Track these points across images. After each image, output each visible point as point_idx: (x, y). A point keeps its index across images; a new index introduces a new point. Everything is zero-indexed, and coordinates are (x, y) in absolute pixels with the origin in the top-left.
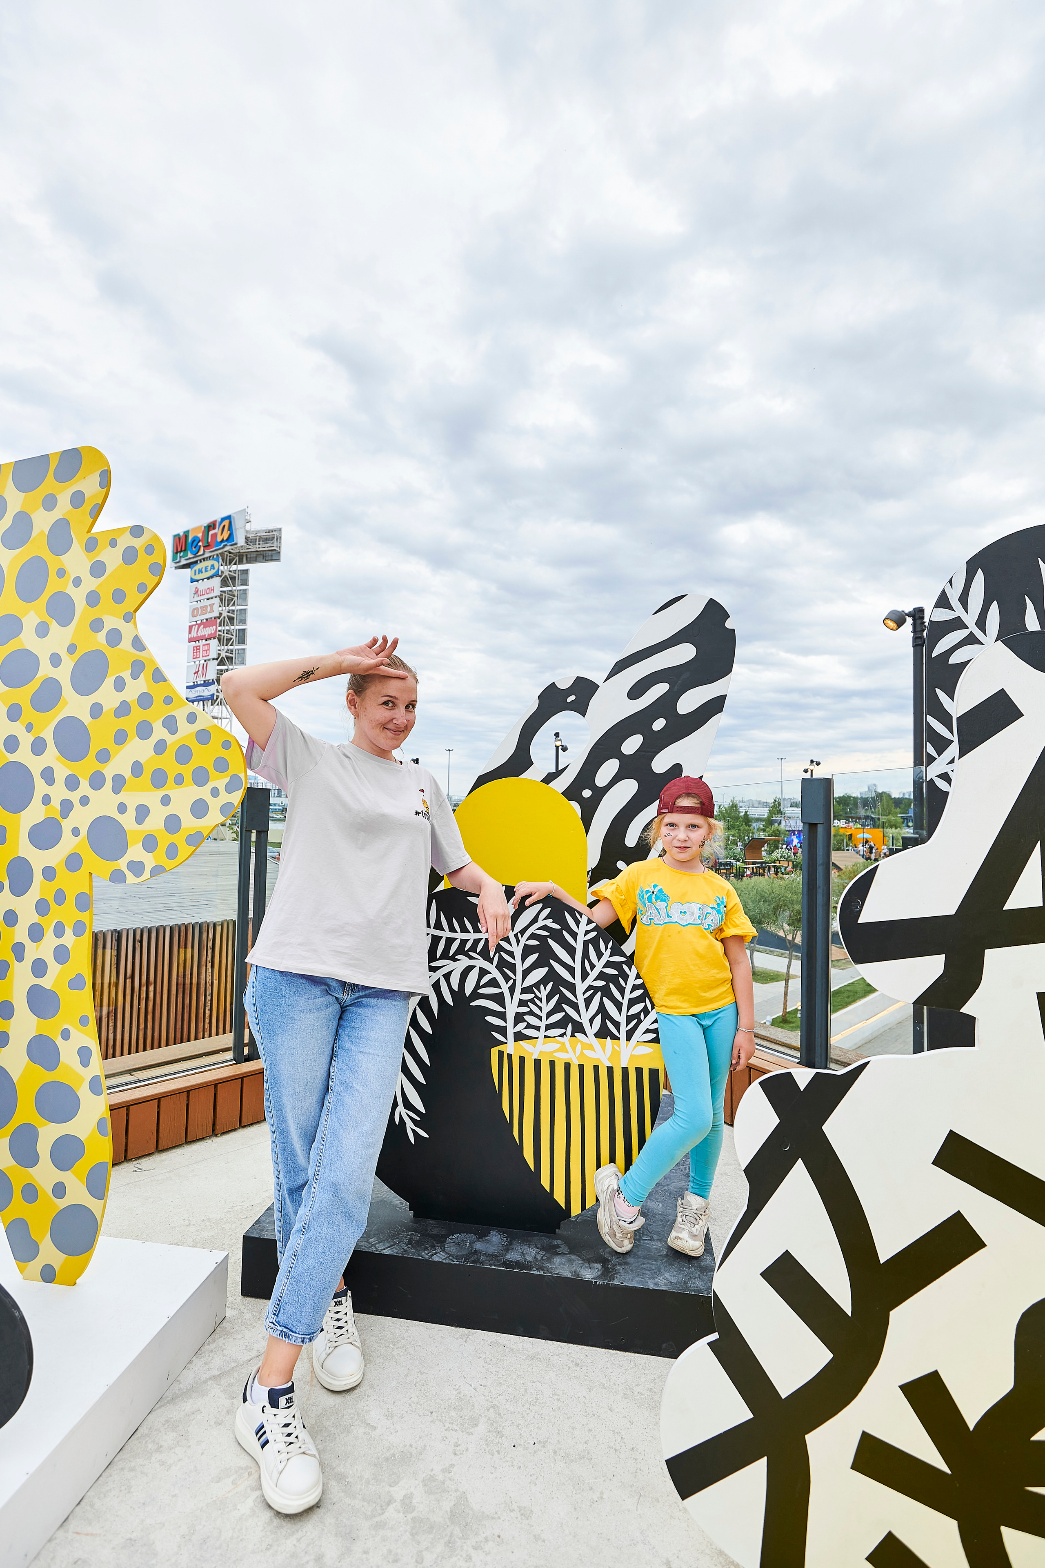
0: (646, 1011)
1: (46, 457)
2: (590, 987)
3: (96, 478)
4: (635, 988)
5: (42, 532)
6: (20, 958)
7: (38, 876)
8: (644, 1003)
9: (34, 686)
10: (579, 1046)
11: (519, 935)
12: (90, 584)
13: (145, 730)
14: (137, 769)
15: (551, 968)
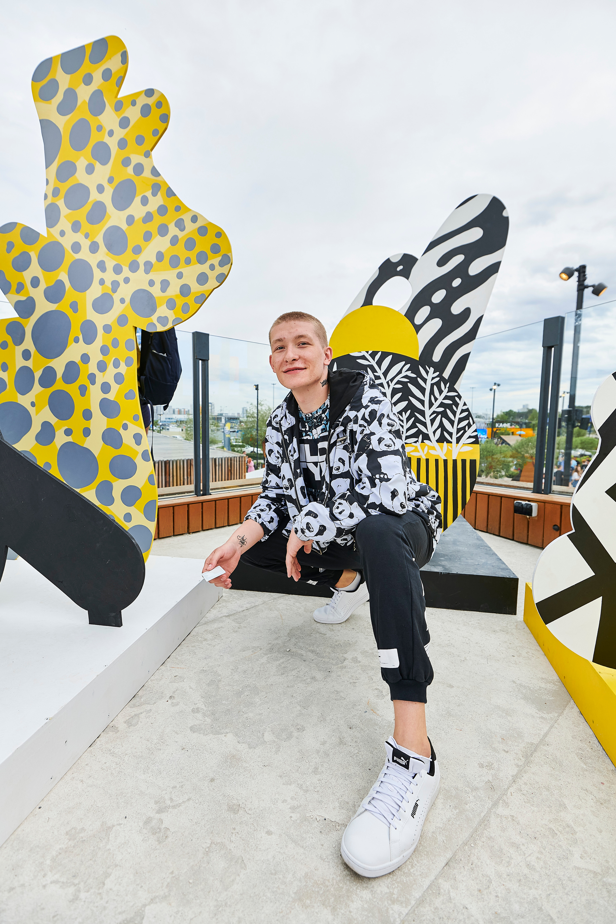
0: (469, 425)
1: (83, 47)
2: (434, 412)
3: (118, 58)
4: (463, 411)
5: (84, 101)
6: (93, 382)
7: (100, 331)
8: (468, 420)
9: (88, 207)
10: (426, 448)
11: (390, 382)
12: (120, 133)
13: (163, 230)
14: (160, 256)
15: (410, 401)
